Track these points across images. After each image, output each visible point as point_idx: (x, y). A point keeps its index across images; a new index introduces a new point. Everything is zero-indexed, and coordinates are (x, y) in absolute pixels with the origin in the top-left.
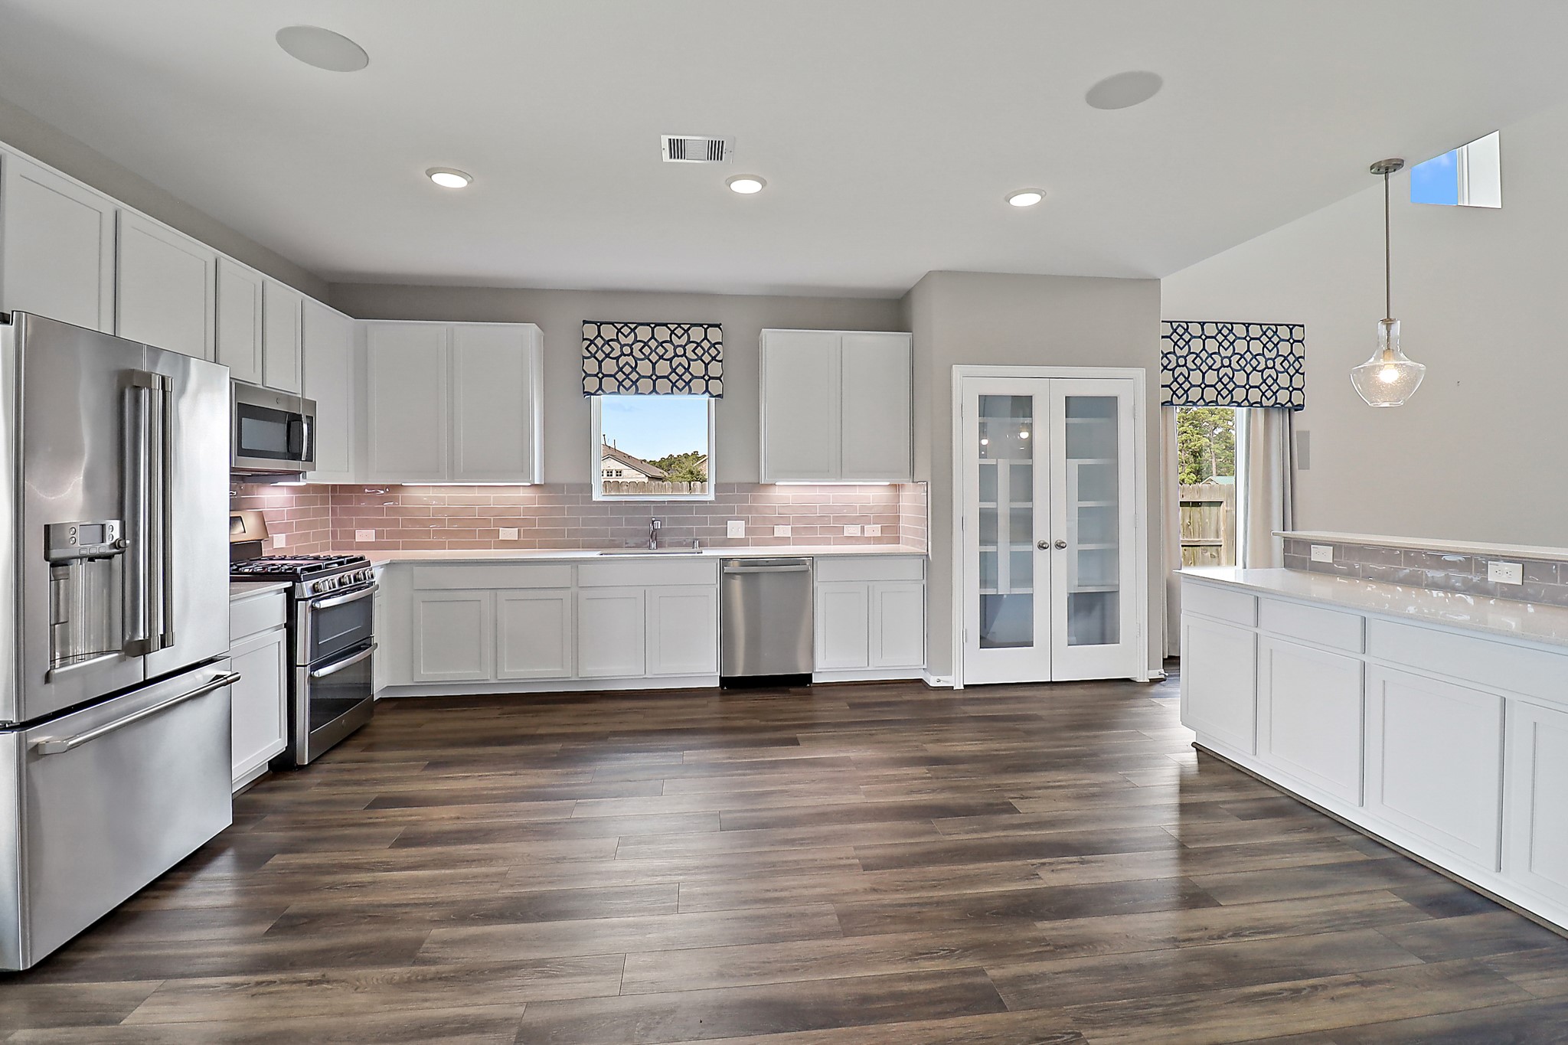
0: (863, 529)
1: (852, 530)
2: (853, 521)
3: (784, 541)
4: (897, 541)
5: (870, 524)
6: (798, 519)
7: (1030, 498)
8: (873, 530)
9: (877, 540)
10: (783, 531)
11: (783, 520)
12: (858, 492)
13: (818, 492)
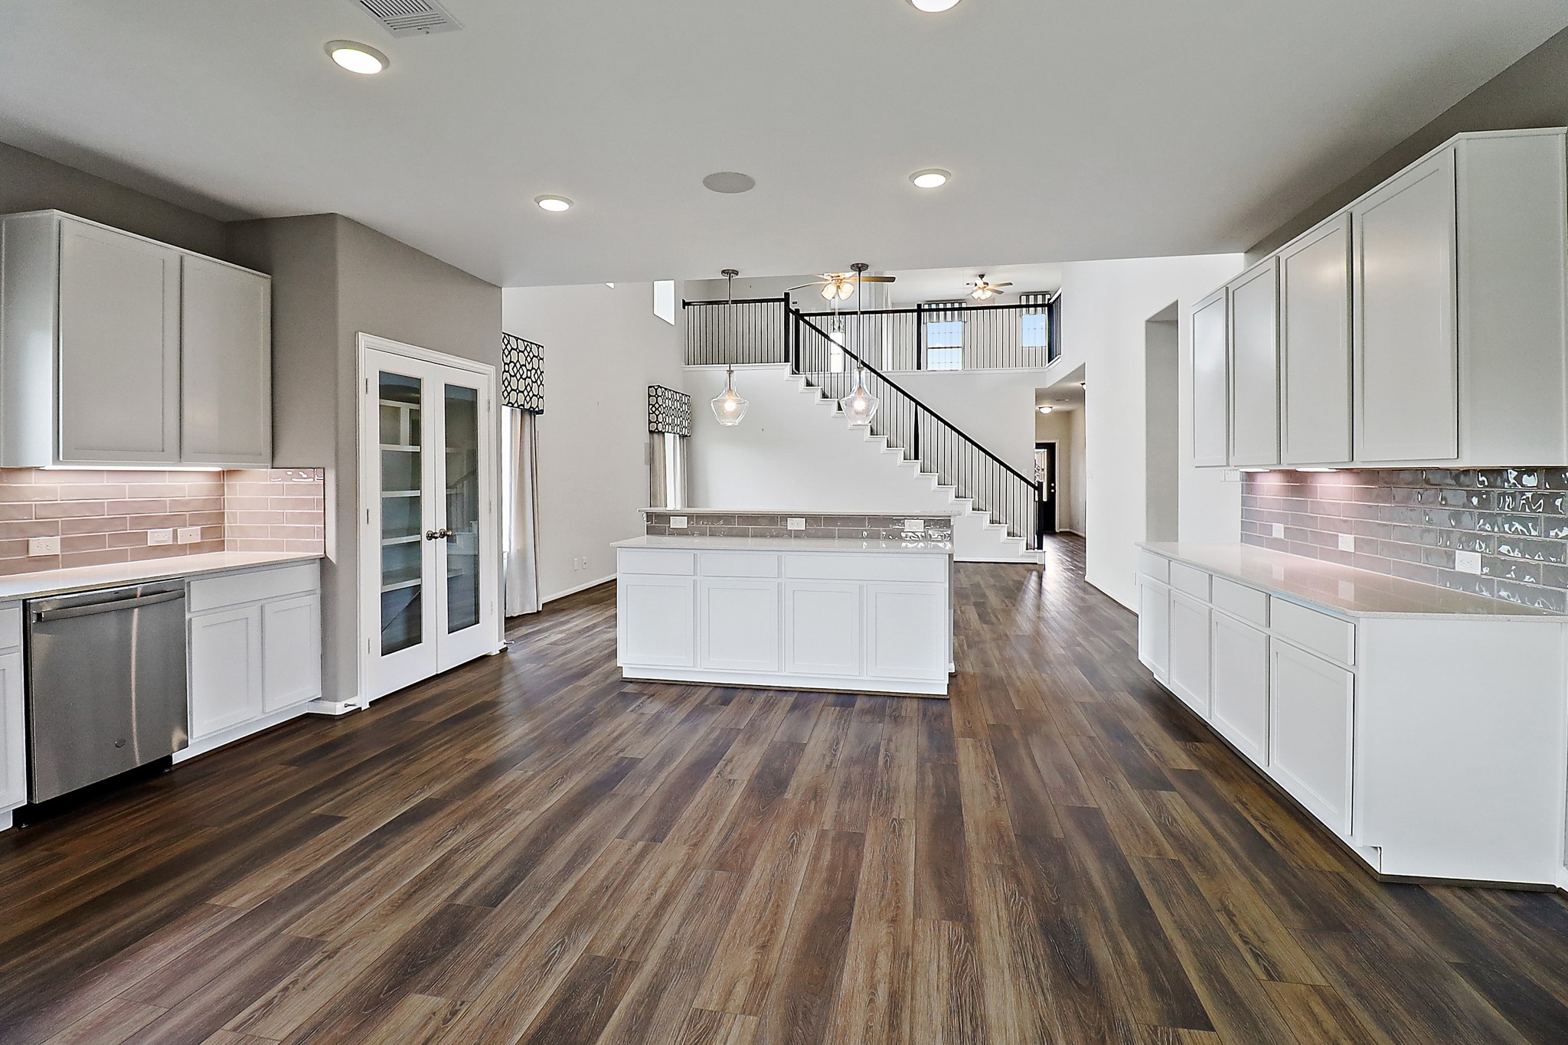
0: (175, 533)
1: (158, 536)
2: (161, 523)
3: (47, 562)
4: (220, 546)
5: (185, 526)
6: (72, 525)
7: (416, 485)
8: (190, 534)
9: (195, 548)
10: (43, 545)
11: (47, 527)
12: (167, 482)
13: (106, 482)
